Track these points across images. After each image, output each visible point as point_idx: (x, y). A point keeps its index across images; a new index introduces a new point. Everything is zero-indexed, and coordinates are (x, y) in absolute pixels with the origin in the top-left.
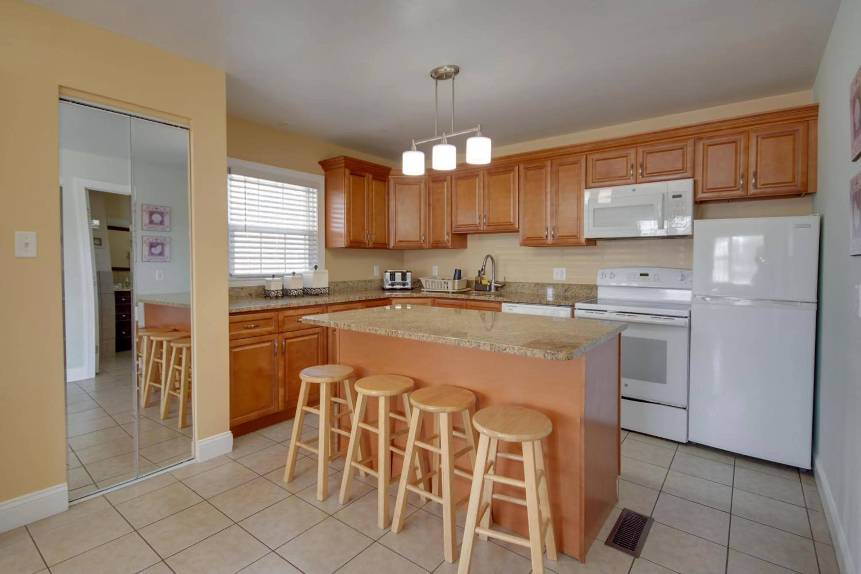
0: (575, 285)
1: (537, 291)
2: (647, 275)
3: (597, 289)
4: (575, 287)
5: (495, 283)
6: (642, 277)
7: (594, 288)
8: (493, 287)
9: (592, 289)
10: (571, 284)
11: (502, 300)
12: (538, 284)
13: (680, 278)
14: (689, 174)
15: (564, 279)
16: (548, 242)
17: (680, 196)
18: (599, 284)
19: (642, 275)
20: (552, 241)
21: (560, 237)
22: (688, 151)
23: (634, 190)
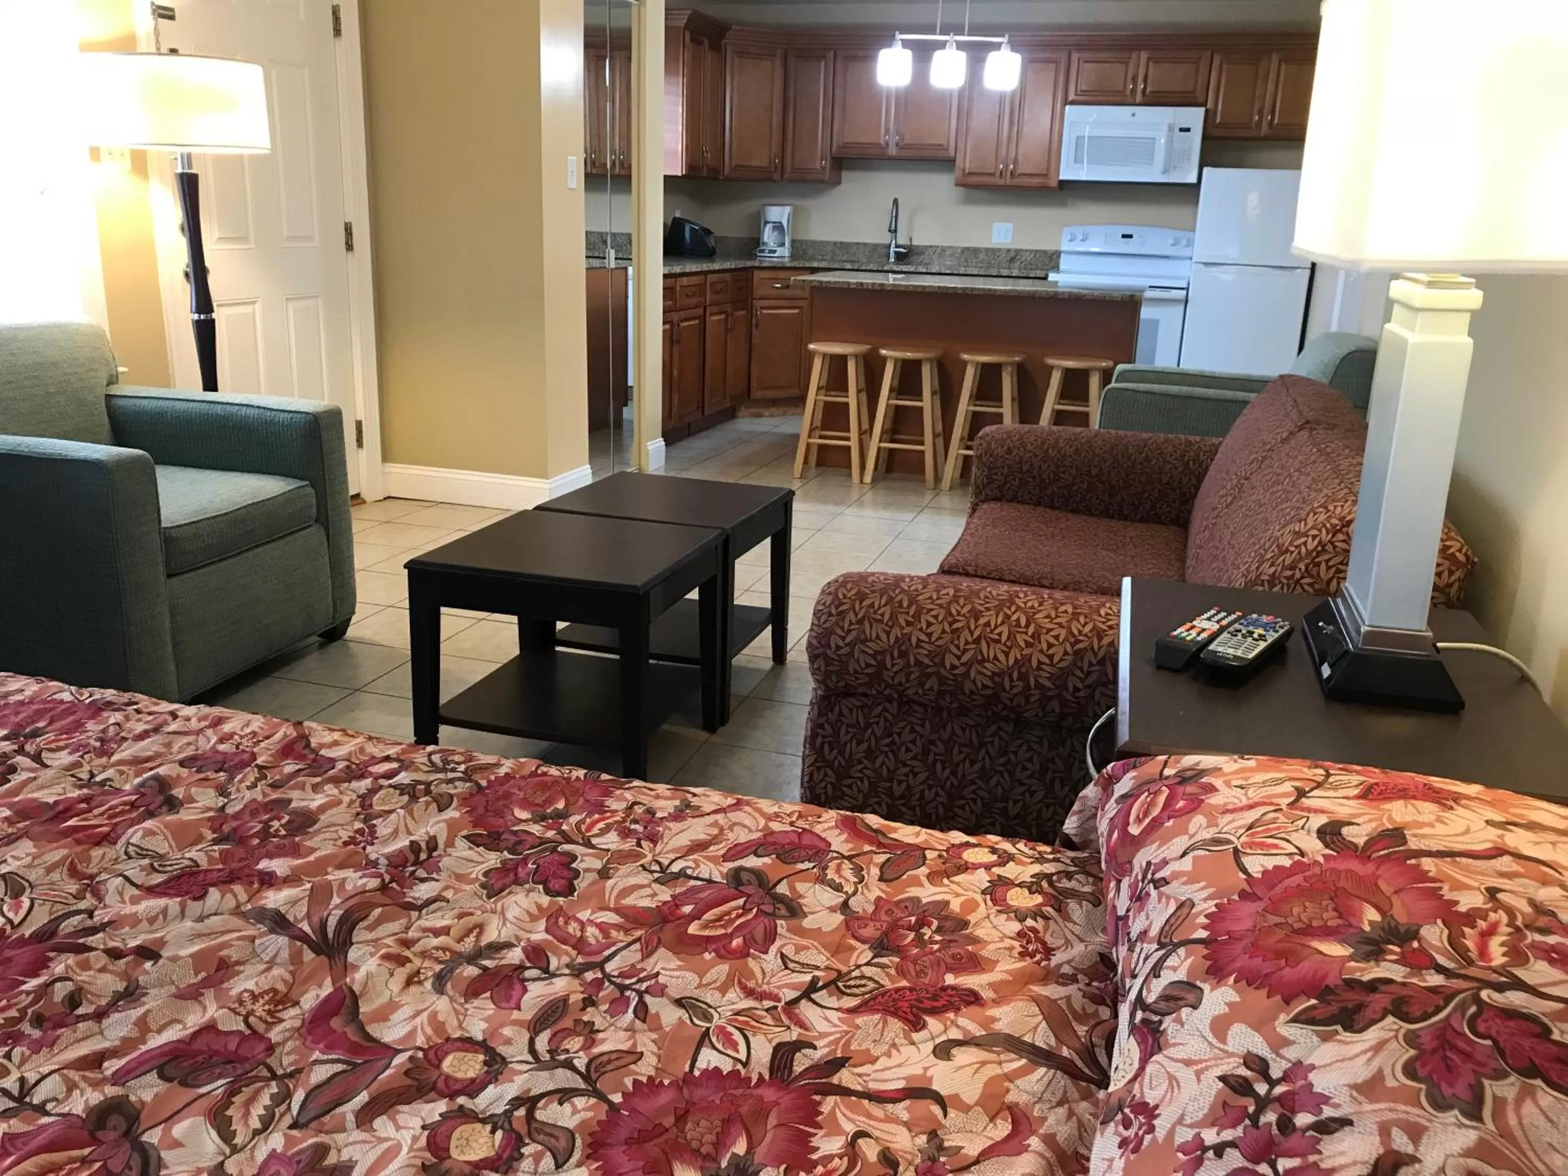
0: (1026, 251)
1: (965, 261)
2: (1130, 236)
3: (1059, 257)
4: (1027, 253)
5: (897, 246)
6: (1124, 239)
8: (892, 255)
9: (1053, 255)
10: (1021, 250)
12: (967, 249)
13: (1171, 241)
14: (1201, 99)
15: (1009, 241)
16: (1002, 182)
17: (1188, 130)
18: (1063, 248)
19: (1124, 236)
20: (1009, 181)
21: (1020, 175)
22: (1203, 68)
23: (1133, 115)
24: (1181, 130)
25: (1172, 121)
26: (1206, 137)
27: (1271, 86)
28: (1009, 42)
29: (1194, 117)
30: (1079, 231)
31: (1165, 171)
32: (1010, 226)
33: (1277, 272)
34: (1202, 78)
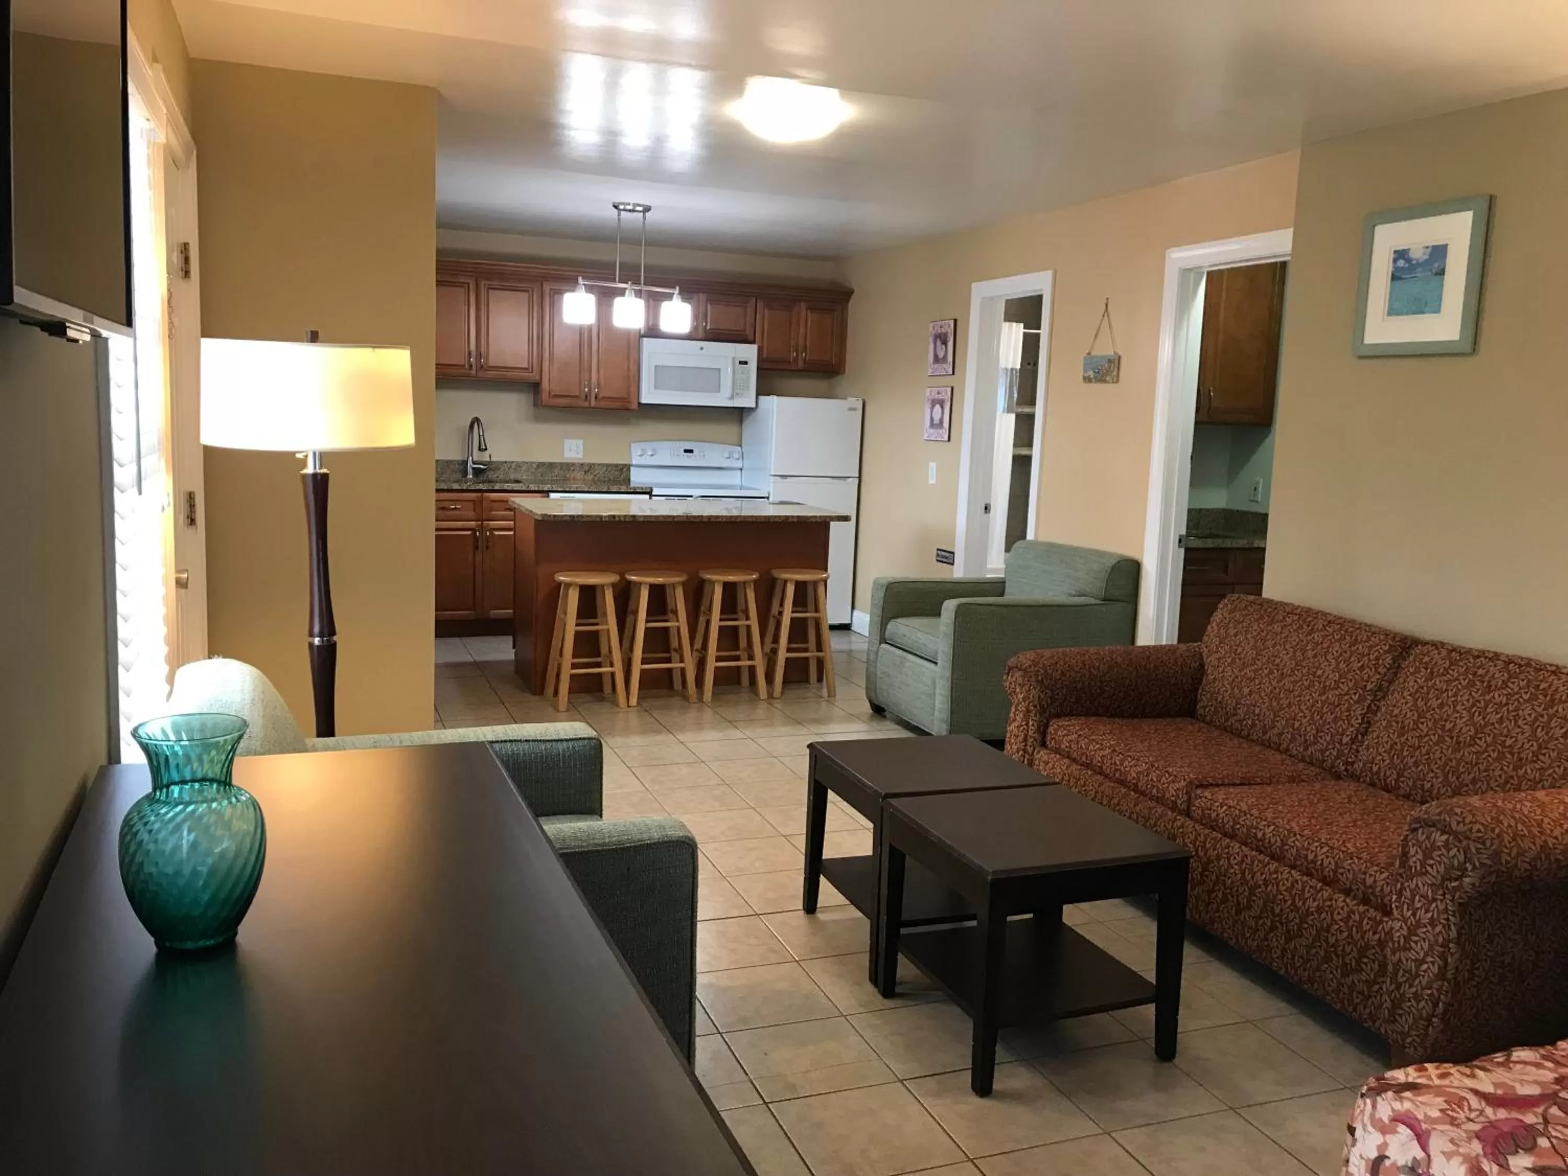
0: (599, 465)
1: (542, 476)
2: (691, 451)
3: (629, 470)
4: (600, 467)
5: (474, 463)
6: (686, 454)
7: (624, 469)
8: (470, 470)
9: (621, 470)
10: (593, 464)
11: (551, 489)
12: (543, 464)
13: (726, 455)
14: (751, 338)
15: (580, 456)
16: (586, 404)
17: (746, 363)
18: (634, 462)
19: (686, 451)
20: (593, 403)
21: (603, 398)
22: (750, 311)
23: (702, 349)
24: (741, 363)
25: (733, 355)
26: (759, 369)
27: (802, 330)
28: (680, 293)
29: (750, 352)
30: (649, 447)
31: (732, 398)
32: (581, 442)
33: (835, 481)
34: (750, 319)
